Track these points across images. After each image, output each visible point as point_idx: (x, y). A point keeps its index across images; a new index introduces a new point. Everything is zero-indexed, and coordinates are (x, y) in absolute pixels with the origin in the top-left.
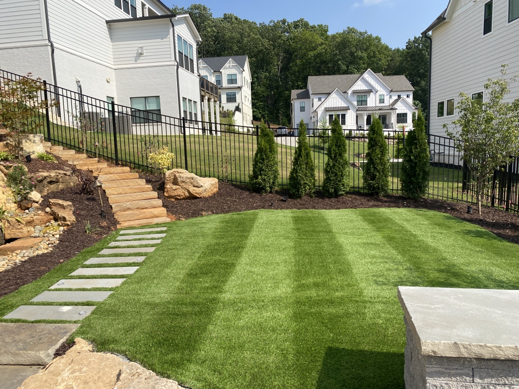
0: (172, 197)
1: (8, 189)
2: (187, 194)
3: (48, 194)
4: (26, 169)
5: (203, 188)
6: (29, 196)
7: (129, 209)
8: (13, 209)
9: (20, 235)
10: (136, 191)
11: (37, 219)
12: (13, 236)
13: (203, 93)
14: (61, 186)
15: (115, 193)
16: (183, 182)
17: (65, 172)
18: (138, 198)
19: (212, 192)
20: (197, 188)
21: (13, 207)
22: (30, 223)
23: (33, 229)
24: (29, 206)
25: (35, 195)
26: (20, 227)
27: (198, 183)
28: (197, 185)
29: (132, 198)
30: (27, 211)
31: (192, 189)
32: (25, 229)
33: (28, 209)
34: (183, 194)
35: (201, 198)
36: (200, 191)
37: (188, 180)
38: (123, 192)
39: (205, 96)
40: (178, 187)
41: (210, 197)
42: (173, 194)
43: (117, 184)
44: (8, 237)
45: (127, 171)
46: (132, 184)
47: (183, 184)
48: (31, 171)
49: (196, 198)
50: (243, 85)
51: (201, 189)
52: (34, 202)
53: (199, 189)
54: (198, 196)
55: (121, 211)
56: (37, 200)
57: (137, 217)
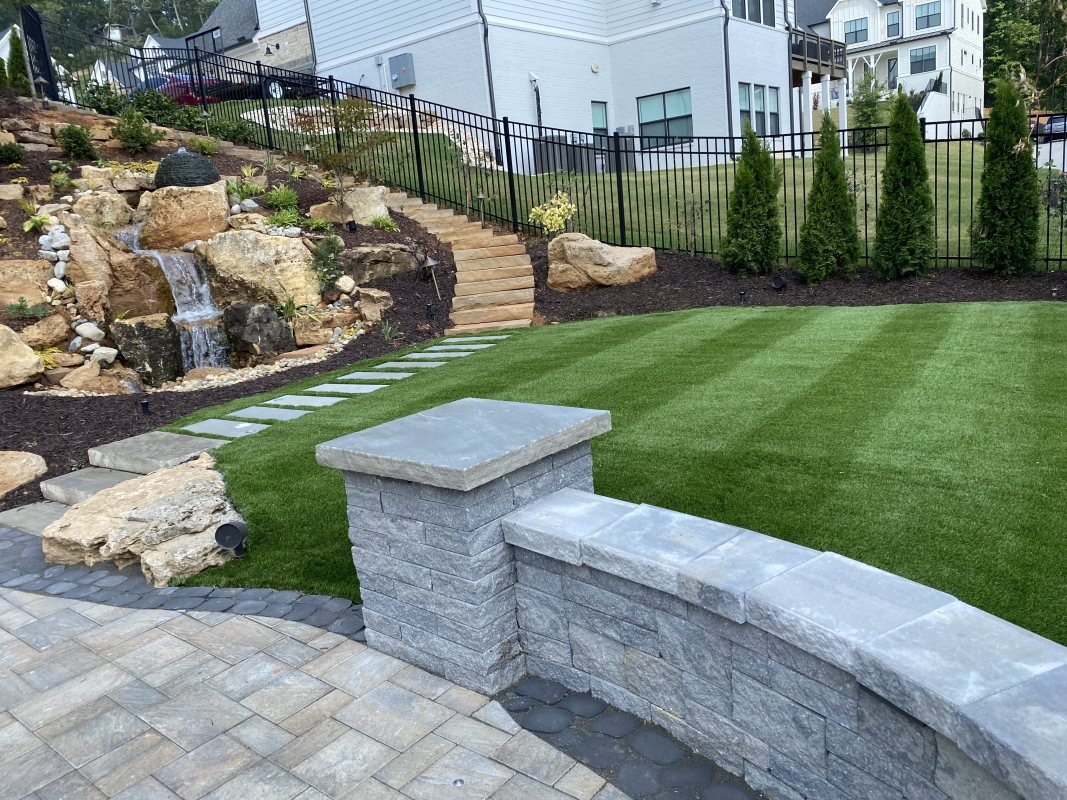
0: (560, 285)
1: (312, 273)
2: (585, 280)
3: (371, 281)
4: (342, 243)
5: (614, 268)
6: (337, 283)
7: (478, 305)
8: (315, 303)
9: (315, 340)
10: (505, 275)
11: (337, 317)
12: (306, 342)
13: (798, 66)
14: (393, 269)
15: (472, 279)
16: (576, 256)
17: (402, 246)
18: (501, 288)
19: (639, 275)
20: (601, 268)
21: (315, 298)
22: (328, 323)
23: (331, 333)
24: (334, 299)
25: (346, 283)
26: (314, 328)
27: (601, 258)
28: (600, 262)
29: (492, 288)
30: (331, 306)
31: (591, 269)
32: (323, 332)
33: (332, 302)
34: (577, 279)
35: (610, 286)
36: (606, 274)
37: (583, 253)
38: (483, 278)
39: (804, 72)
40: (568, 266)
41: (631, 285)
42: (560, 280)
43: (482, 265)
44: (300, 342)
45: (512, 242)
46: (507, 264)
47: (577, 261)
48: (349, 245)
49: (602, 286)
50: (958, 24)
51: (609, 270)
52: (343, 292)
53: (605, 269)
54: (604, 282)
55: (465, 308)
56: (347, 290)
57: (484, 319)
